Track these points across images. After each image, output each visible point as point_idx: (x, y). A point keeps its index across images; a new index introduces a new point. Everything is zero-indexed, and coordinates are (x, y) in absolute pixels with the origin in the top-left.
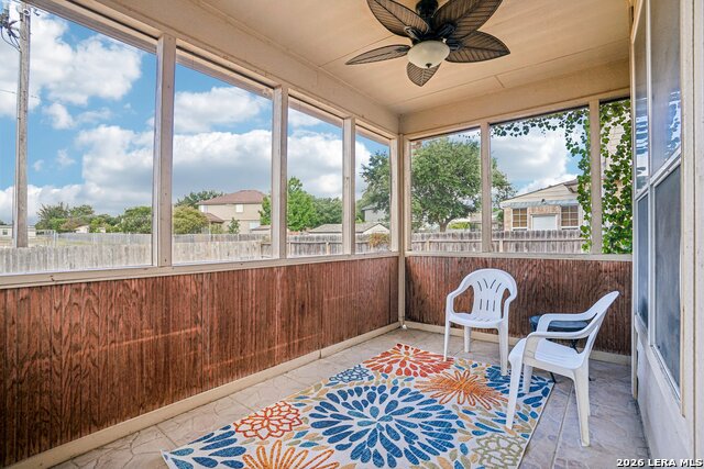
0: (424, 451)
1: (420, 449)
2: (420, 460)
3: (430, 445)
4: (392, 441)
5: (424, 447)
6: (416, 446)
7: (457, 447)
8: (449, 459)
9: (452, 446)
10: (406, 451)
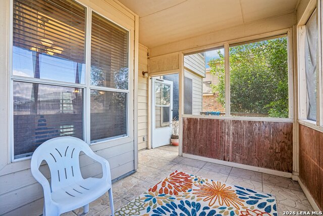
0: (168, 208)
1: (169, 209)
2: (170, 204)
3: (165, 211)
4: (184, 213)
5: (168, 210)
6: (171, 210)
7: (151, 210)
8: (158, 204)
9: (154, 211)
10: (176, 208)
